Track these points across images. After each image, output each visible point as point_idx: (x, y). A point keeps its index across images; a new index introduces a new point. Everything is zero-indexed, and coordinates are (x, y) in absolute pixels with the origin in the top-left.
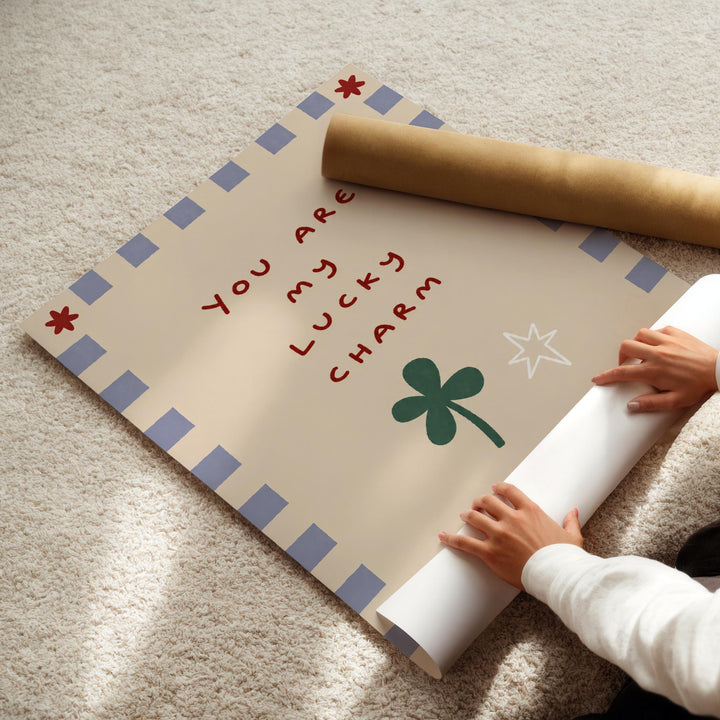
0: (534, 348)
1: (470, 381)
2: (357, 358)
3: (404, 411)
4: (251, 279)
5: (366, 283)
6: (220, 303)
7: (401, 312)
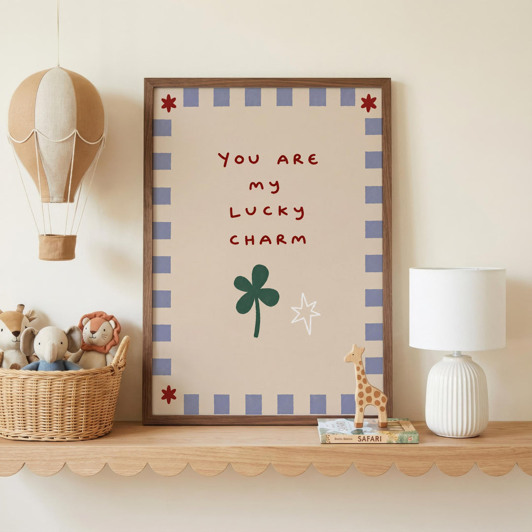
0: (306, 312)
1: (272, 298)
2: (247, 240)
3: (240, 283)
4: (246, 160)
5: (281, 211)
6: (226, 159)
7: (280, 239)
